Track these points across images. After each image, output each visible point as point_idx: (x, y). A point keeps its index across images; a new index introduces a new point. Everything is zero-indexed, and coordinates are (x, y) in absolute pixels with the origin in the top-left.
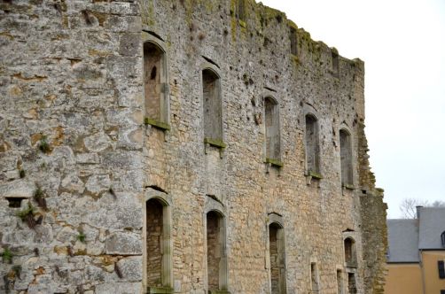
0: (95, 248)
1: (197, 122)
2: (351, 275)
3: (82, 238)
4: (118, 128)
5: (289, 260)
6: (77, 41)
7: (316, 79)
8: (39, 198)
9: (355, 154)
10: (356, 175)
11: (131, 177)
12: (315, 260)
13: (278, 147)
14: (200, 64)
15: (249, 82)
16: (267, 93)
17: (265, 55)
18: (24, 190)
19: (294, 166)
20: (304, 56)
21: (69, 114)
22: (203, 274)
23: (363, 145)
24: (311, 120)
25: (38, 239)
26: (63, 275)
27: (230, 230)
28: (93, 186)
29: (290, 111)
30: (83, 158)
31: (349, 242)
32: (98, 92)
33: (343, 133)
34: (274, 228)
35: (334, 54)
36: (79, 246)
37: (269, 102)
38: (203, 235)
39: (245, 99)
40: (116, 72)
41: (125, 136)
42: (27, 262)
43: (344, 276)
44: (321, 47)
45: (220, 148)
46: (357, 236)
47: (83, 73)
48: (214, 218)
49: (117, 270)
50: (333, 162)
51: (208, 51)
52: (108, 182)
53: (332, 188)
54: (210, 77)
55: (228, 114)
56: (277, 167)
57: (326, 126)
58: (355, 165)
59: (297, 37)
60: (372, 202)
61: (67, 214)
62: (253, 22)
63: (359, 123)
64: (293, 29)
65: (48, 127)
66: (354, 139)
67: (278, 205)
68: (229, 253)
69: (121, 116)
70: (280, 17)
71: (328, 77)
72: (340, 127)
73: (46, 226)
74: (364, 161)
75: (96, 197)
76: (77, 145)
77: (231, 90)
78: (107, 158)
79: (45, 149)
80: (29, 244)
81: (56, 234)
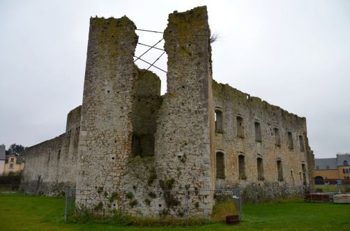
0: (198, 168)
1: (253, 135)
2: (304, 174)
3: (195, 166)
4: (203, 139)
5: (284, 170)
6: (193, 119)
7: (291, 123)
8: (185, 156)
9: (304, 142)
10: (305, 147)
11: (206, 151)
12: (292, 170)
13: (279, 141)
14: (254, 121)
15: (269, 124)
16: (275, 127)
17: (274, 118)
18: (181, 154)
19: (285, 146)
20: (286, 117)
21: (192, 136)
22: (256, 174)
23: (307, 139)
24: (290, 134)
25: (185, 165)
26: (190, 174)
27: (264, 163)
28: (197, 153)
29: (282, 131)
30: (195, 146)
31: (303, 165)
32: (198, 130)
33: (300, 136)
34: (279, 162)
35: (296, 116)
36: (194, 168)
37: (276, 130)
38: (256, 164)
39: (268, 129)
40: (203, 125)
41: (205, 141)
42: (182, 171)
43: (302, 174)
44: (292, 114)
45: (261, 142)
46: (306, 164)
47: (195, 126)
48: (259, 160)
49: (203, 174)
50: (297, 144)
51: (256, 117)
52: (201, 152)
53: (297, 151)
54: (257, 124)
55: (263, 133)
56: (279, 146)
57: (294, 135)
58: (304, 145)
59: (284, 113)
60: (310, 154)
61: (192, 159)
62: (270, 110)
63: (305, 134)
64: (282, 110)
65: (186, 139)
66: (304, 138)
67: (280, 156)
68: (264, 168)
69: (204, 136)
70: (278, 108)
71: (294, 122)
72: (299, 135)
73: (186, 163)
74: (307, 143)
75: (198, 156)
76: (193, 143)
77: (264, 127)
78: (201, 146)
79: (186, 144)
80: (183, 167)
81: (189, 165)
